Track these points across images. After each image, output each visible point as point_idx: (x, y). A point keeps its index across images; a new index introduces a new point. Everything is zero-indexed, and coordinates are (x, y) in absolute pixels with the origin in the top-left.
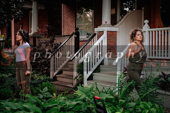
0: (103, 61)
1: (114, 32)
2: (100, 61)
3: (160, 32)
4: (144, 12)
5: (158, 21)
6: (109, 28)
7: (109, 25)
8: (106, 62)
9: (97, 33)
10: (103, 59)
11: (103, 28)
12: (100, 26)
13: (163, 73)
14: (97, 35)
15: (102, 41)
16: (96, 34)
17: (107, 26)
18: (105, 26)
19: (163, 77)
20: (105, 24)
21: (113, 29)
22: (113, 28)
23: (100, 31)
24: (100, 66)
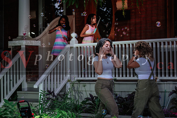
0: (21, 85)
1: (35, 47)
2: (16, 86)
4: (75, 19)
6: (28, 41)
8: (25, 86)
10: (21, 84)
11: (21, 41)
12: (16, 38)
13: (91, 95)
15: (19, 59)
16: (11, 48)
17: (26, 39)
18: (23, 39)
19: (90, 100)
20: (23, 37)
21: (34, 43)
22: (33, 41)
23: (16, 45)
24: (18, 92)
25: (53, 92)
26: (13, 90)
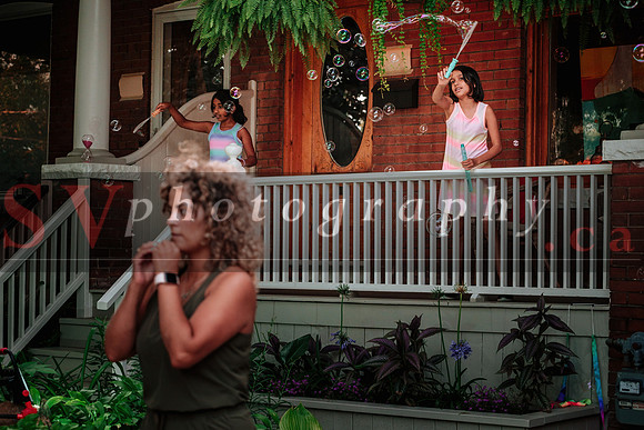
4: (258, 101)
6: (100, 165)
7: (103, 154)
8: (86, 304)
9: (50, 184)
11: (77, 166)
12: (65, 156)
14: (50, 194)
16: (45, 190)
17: (92, 160)
18: (84, 160)
20: (82, 151)
22: (117, 166)
23: (64, 177)
24: (61, 320)
26: (47, 313)
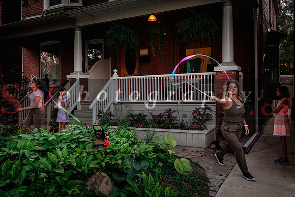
1: (86, 79)
2: (73, 107)
3: (127, 80)
4: (111, 61)
5: (124, 70)
7: (81, 72)
8: (80, 107)
9: (69, 79)
10: (76, 106)
11: (76, 75)
13: (130, 113)
14: (69, 82)
15: (75, 88)
21: (85, 76)
23: (73, 78)
24: (74, 111)
25: (103, 111)
26: (71, 109)
